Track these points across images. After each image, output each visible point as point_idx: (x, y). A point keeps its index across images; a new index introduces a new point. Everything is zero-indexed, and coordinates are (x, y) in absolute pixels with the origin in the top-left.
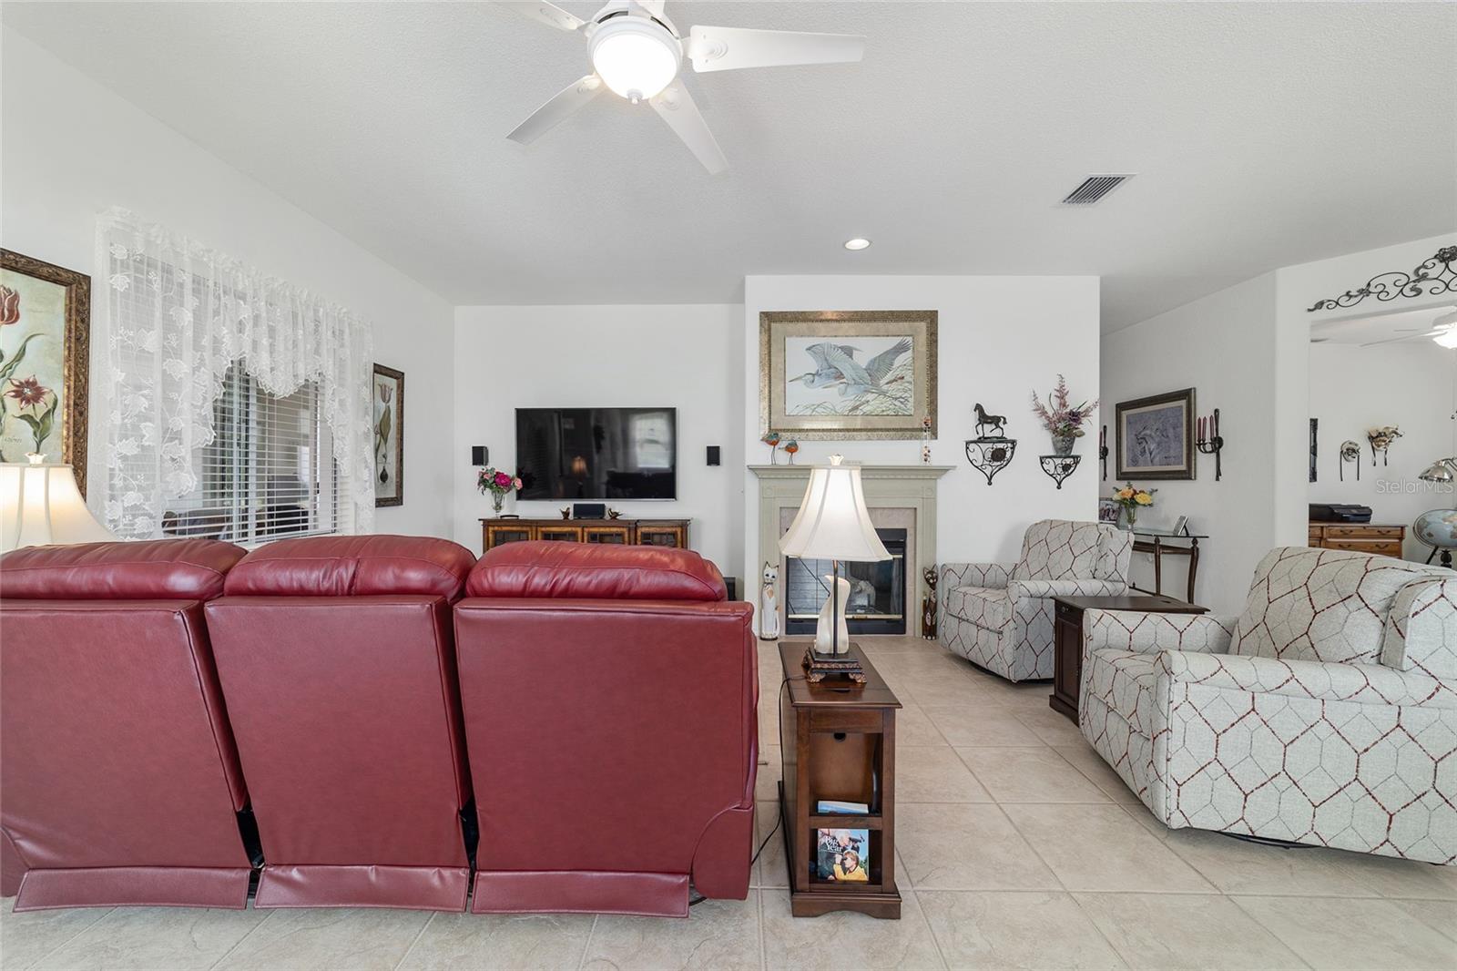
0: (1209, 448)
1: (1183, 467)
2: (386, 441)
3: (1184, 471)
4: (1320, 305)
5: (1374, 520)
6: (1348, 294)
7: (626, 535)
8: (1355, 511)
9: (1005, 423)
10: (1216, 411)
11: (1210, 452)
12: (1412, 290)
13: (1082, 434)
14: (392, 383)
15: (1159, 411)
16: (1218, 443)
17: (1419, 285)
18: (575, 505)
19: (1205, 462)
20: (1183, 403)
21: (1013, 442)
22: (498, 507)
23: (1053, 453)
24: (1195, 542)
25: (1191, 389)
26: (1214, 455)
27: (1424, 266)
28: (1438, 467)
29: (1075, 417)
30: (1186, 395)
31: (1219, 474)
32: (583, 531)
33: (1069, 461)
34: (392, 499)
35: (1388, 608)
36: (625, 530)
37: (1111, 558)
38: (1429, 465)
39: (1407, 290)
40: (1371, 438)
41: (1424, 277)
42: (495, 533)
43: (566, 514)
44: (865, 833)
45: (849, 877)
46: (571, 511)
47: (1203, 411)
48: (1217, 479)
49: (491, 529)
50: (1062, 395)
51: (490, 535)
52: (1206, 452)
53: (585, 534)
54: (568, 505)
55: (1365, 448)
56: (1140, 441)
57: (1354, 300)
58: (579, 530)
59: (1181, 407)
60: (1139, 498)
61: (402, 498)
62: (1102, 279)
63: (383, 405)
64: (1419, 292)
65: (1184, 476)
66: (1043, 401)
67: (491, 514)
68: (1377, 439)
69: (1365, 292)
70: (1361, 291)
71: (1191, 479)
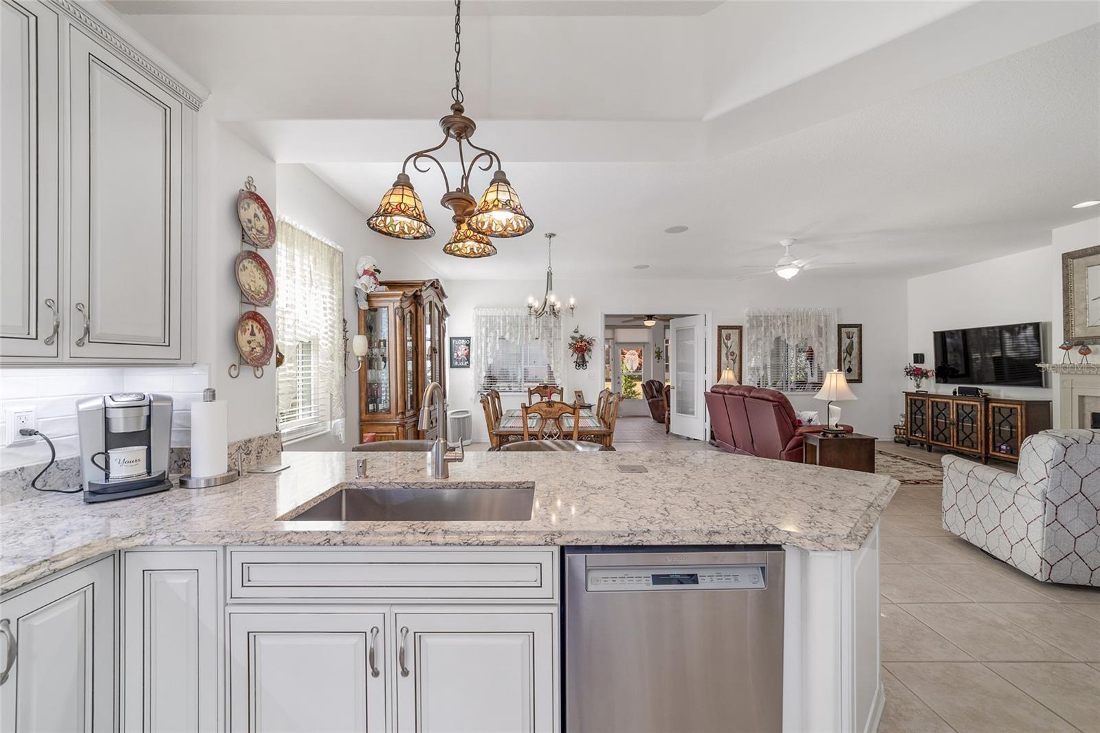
2: (850, 355)
7: (979, 407)
14: (855, 330)
18: (959, 387)
22: (918, 386)
32: (953, 403)
34: (855, 380)
36: (978, 403)
42: (911, 399)
43: (955, 393)
46: (957, 390)
49: (909, 397)
51: (909, 401)
53: (954, 404)
54: (956, 387)
58: (951, 401)
61: (861, 379)
63: (848, 341)
67: (914, 390)
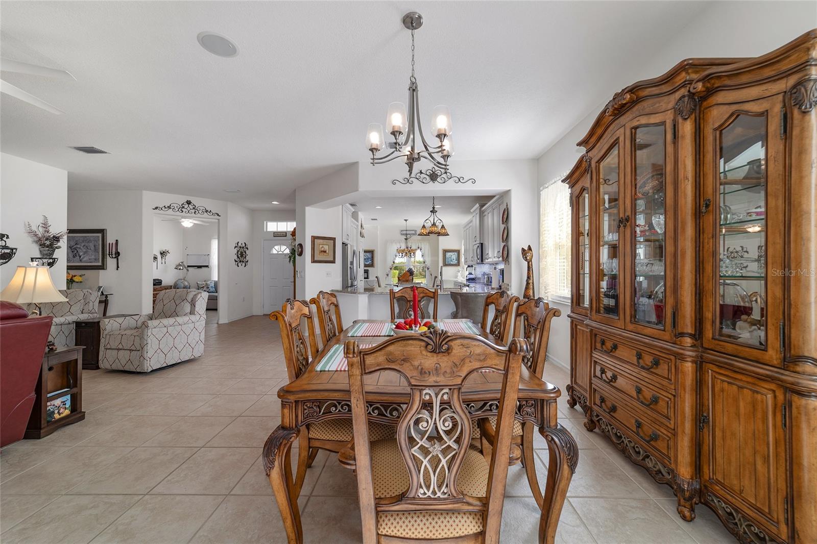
0: (114, 256)
1: (100, 264)
3: (101, 266)
4: (156, 208)
5: (163, 284)
6: (165, 206)
8: (157, 281)
9: (8, 237)
10: (117, 240)
11: (114, 258)
12: (181, 210)
13: (59, 247)
15: (86, 237)
16: (118, 254)
17: (183, 209)
19: (111, 262)
20: (100, 235)
21: (12, 249)
23: (39, 257)
24: (106, 296)
25: (104, 229)
26: (116, 259)
27: (183, 204)
28: (180, 265)
29: (57, 239)
30: (102, 231)
31: (118, 267)
33: (51, 261)
35: (192, 301)
37: (91, 304)
38: (178, 263)
39: (180, 210)
40: (161, 253)
41: (183, 207)
44: (69, 397)
45: (62, 416)
47: (110, 240)
48: (117, 269)
50: (45, 226)
52: (113, 258)
55: (159, 257)
56: (73, 250)
57: (166, 209)
59: (99, 236)
60: (75, 279)
62: (68, 172)
64: (183, 212)
65: (100, 268)
66: (34, 228)
68: (163, 254)
69: (169, 207)
70: (168, 207)
71: (104, 269)
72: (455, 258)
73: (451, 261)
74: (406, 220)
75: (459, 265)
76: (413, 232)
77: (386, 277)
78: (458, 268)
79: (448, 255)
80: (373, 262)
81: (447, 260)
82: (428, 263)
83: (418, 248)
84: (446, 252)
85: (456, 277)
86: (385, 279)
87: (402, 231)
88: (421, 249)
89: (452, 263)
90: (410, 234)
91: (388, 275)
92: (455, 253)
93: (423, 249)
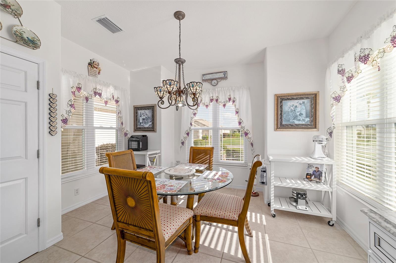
72: (304, 112)
73: (295, 117)
74: (179, 15)
75: (315, 128)
76: (222, 75)
77: (181, 147)
78: (313, 133)
79: (288, 105)
80: (153, 123)
81: (284, 116)
82: (248, 125)
83: (230, 99)
84: (283, 100)
85: (309, 154)
86: (180, 149)
87: (204, 75)
88: (234, 101)
89: (297, 122)
90: (215, 79)
91: (183, 143)
92: (306, 101)
93: (237, 103)
